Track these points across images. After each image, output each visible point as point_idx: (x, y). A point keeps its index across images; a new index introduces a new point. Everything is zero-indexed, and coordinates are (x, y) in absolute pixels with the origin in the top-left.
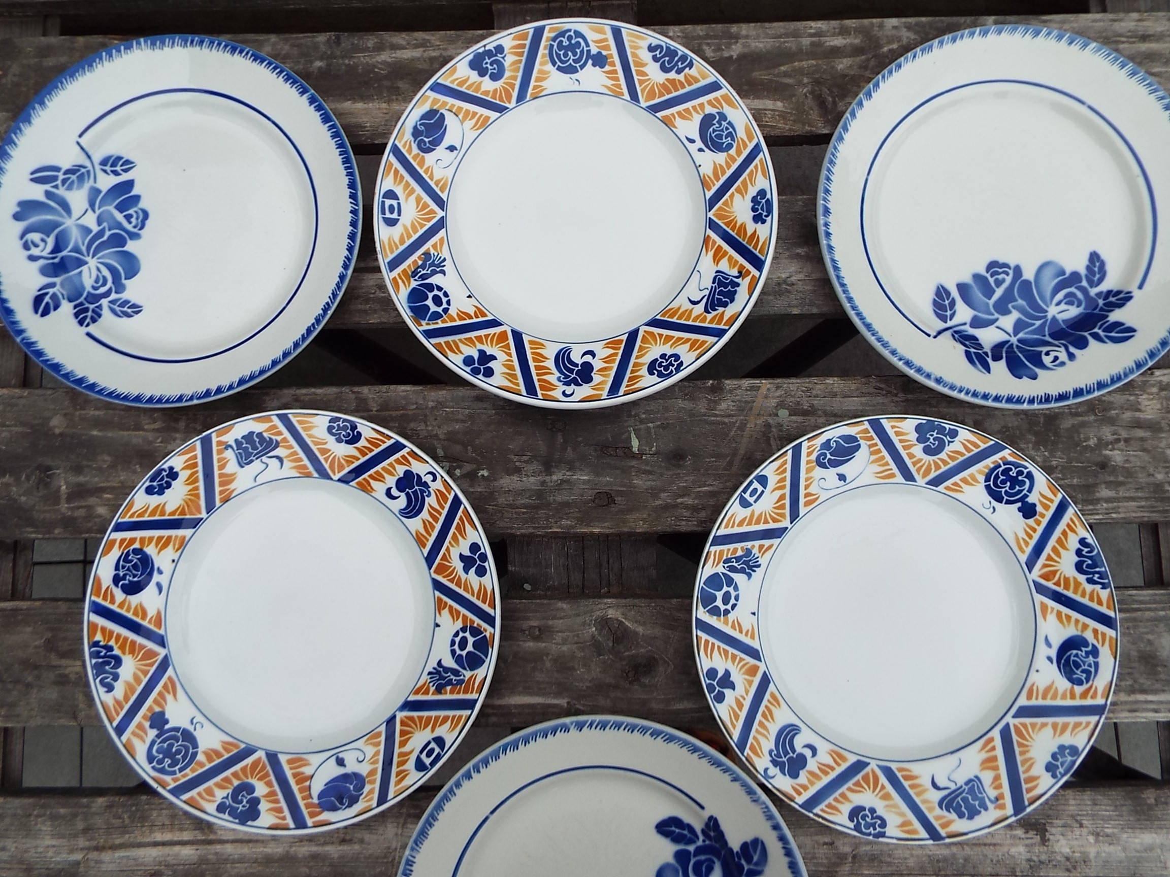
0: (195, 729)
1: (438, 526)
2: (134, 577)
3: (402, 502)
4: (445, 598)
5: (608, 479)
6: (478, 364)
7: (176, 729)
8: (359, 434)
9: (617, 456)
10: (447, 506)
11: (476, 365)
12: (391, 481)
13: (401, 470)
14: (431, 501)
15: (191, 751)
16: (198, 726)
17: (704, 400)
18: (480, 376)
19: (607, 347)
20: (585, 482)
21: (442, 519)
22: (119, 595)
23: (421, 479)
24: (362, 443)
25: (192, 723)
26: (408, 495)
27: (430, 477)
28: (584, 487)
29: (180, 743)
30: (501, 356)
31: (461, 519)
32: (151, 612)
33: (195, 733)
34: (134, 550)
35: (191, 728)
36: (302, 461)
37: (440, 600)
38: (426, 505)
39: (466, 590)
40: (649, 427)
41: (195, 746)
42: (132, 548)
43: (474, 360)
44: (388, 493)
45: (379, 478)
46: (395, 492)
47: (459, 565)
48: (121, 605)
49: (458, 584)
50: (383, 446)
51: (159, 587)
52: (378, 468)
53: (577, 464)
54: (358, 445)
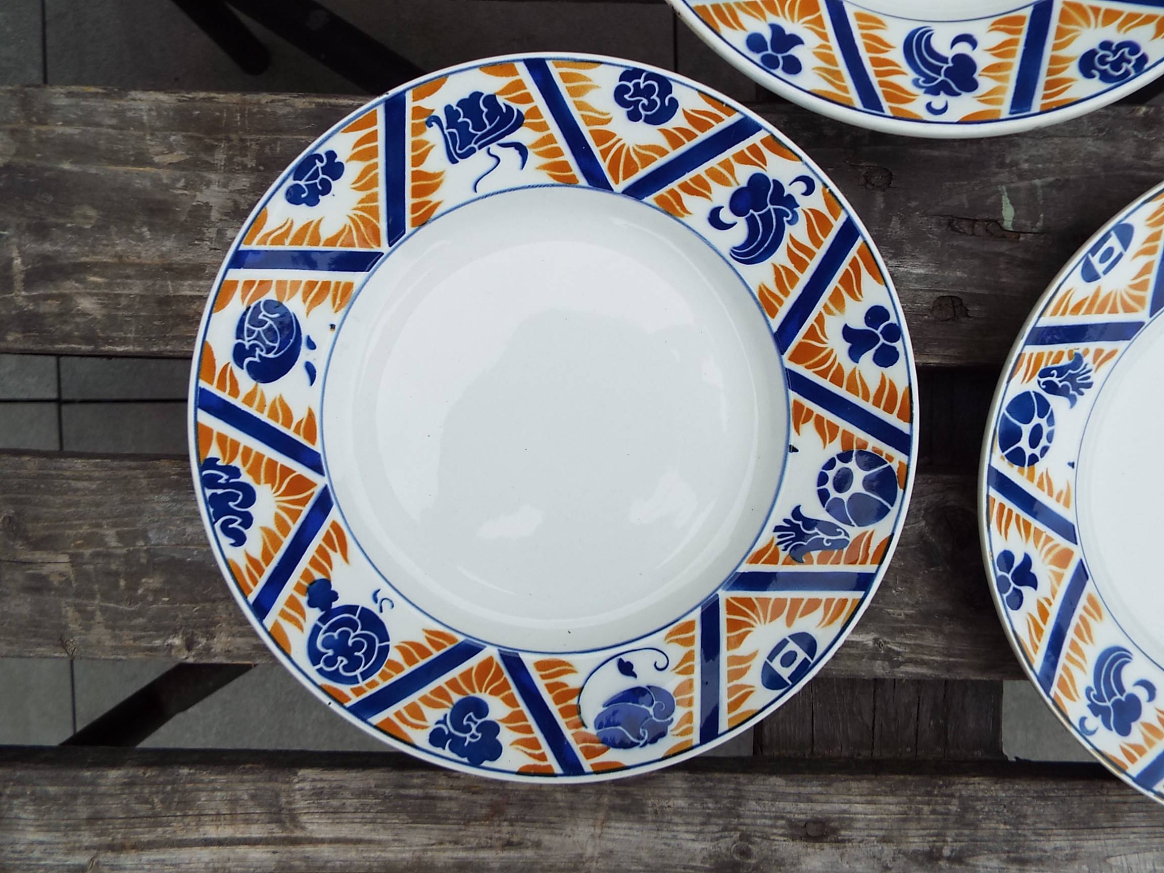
0: (381, 611)
1: (804, 278)
2: (268, 353)
3: (739, 233)
4: (808, 404)
5: (958, 274)
6: (773, 50)
7: (352, 609)
8: (674, 103)
9: (973, 234)
10: (827, 242)
11: (770, 51)
12: (721, 195)
13: (743, 174)
14: (797, 231)
15: (377, 645)
16: (386, 605)
17: (1131, 140)
18: (779, 72)
19: (997, 29)
20: (920, 279)
21: (813, 265)
22: (245, 381)
23: (783, 191)
24: (678, 121)
25: (376, 600)
26: (751, 222)
27: (802, 186)
28: (918, 287)
29: (358, 632)
30: (811, 39)
31: (854, 264)
32: (299, 415)
33: (381, 616)
34: (267, 303)
35: (375, 608)
36: (562, 154)
37: (798, 406)
38: (786, 240)
39: (852, 388)
40: (1035, 187)
41: (385, 637)
42: (263, 299)
43: (766, 43)
44: (714, 219)
45: (699, 189)
46: (726, 216)
47: (839, 347)
48: (249, 399)
49: (837, 379)
50: (717, 128)
51: (311, 371)
52: (700, 171)
53: (908, 247)
54: (669, 125)
